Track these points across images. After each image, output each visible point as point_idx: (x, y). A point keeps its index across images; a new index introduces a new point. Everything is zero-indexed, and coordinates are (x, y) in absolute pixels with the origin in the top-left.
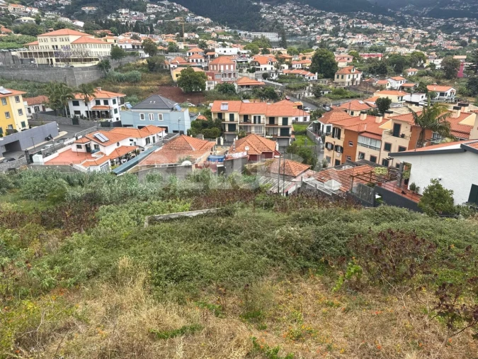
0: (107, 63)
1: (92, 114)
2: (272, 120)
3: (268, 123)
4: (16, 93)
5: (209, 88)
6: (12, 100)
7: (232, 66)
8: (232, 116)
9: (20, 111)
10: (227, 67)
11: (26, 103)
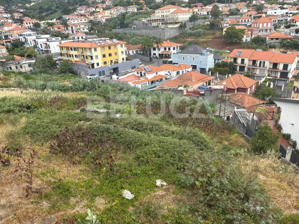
0: (185, 24)
1: (161, 56)
2: (275, 65)
3: (271, 67)
4: (121, 42)
5: (246, 40)
6: (119, 46)
7: (269, 24)
8: (243, 61)
9: (122, 52)
10: (265, 25)
11: (126, 48)
